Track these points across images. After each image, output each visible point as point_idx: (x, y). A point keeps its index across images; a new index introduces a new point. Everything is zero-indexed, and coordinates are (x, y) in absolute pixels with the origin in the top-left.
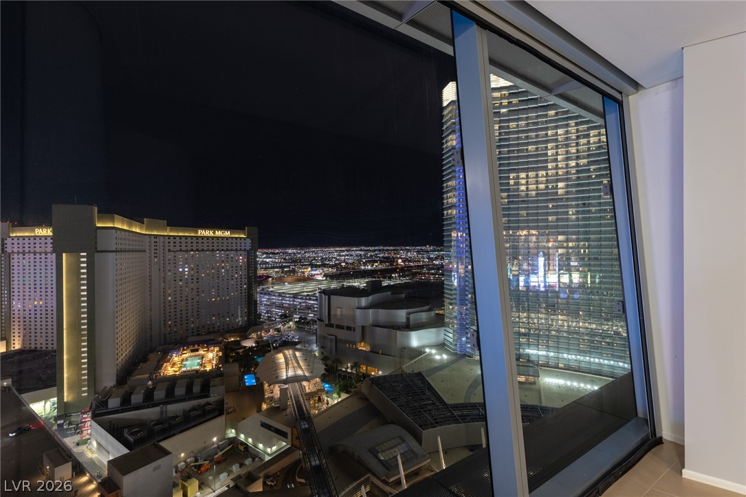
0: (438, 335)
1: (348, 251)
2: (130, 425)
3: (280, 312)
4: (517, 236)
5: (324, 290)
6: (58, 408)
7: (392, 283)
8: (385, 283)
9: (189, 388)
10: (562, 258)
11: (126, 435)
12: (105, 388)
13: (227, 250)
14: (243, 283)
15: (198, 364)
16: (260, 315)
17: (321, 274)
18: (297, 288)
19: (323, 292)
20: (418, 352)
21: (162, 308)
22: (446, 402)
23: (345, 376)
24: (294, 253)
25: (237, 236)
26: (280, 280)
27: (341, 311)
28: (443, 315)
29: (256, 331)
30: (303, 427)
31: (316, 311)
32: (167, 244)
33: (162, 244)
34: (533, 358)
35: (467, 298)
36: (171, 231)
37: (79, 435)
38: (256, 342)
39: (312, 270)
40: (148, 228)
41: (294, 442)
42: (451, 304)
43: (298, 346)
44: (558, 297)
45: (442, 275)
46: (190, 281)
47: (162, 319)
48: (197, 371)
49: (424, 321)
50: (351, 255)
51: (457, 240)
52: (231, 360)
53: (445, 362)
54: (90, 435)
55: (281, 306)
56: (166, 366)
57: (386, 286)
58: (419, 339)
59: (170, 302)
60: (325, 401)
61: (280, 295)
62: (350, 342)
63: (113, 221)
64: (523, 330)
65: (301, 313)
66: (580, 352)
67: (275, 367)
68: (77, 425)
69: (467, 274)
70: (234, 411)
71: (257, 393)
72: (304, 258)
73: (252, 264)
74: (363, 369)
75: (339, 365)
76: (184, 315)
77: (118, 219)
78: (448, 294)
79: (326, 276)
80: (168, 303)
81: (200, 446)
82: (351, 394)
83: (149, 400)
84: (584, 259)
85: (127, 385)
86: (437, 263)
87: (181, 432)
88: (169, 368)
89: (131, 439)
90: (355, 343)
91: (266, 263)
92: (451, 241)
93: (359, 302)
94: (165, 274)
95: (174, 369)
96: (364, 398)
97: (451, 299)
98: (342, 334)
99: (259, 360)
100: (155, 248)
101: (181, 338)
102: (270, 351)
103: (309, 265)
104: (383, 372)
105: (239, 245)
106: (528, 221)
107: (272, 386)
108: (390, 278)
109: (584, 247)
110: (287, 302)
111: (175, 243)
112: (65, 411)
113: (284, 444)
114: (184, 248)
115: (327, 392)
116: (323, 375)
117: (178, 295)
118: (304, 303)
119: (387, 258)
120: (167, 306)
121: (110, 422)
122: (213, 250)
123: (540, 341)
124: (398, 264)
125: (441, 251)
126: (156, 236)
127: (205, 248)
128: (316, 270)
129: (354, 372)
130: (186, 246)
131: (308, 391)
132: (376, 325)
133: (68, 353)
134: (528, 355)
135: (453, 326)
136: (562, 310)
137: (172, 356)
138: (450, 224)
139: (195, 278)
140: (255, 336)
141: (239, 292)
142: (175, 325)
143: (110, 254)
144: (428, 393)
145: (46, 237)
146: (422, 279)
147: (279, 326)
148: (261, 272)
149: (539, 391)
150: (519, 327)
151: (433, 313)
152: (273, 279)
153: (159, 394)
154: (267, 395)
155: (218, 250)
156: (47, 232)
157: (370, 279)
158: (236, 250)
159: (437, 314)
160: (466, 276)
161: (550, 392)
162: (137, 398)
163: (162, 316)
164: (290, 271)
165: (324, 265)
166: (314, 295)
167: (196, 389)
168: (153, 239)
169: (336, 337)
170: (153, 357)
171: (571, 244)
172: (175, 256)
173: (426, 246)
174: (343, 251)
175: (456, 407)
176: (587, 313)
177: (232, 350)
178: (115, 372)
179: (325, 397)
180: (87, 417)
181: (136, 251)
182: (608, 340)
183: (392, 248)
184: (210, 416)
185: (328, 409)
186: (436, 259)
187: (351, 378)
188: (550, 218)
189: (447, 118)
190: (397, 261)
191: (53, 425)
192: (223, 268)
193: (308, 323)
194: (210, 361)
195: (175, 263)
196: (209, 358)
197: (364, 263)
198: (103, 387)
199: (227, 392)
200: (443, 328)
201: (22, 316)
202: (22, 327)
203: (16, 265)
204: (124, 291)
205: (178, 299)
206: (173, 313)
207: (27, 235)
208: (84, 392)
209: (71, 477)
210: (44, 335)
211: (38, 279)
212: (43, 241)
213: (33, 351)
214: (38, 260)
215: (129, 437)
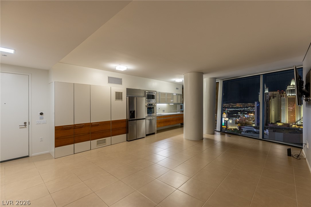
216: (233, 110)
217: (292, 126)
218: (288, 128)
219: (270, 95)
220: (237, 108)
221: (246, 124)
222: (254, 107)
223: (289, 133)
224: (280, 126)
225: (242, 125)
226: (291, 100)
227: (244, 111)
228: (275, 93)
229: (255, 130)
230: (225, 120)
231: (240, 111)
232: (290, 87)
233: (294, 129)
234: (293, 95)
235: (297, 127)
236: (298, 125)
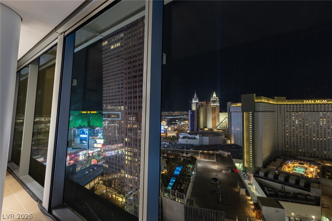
2: (268, 186)
6: (243, 168)
9: (297, 182)
11: (265, 189)
12: (258, 166)
13: (325, 111)
15: (303, 172)
21: (283, 139)
32: (286, 108)
33: (283, 108)
36: (288, 102)
37: (249, 181)
40: (277, 101)
46: (299, 127)
47: (284, 144)
48: (302, 175)
52: (327, 177)
54: (253, 183)
56: (285, 167)
59: (287, 136)
63: (261, 99)
68: (249, 177)
70: (329, 208)
76: (296, 144)
77: (263, 98)
80: (286, 137)
81: (304, 215)
83: (276, 178)
85: (266, 169)
87: (292, 202)
88: (287, 168)
94: (285, 123)
95: (289, 169)
100: (280, 110)
101: (294, 155)
111: (290, 107)
112: (245, 170)
114: (295, 110)
117: (292, 134)
121: (260, 181)
122: (314, 111)
126: (280, 105)
127: (309, 110)
130: (297, 109)
133: (246, 149)
137: (288, 163)
139: (302, 126)
142: (290, 148)
143: (260, 113)
145: (240, 106)
153: (281, 178)
162: (271, 176)
163: (284, 142)
167: (302, 184)
168: (279, 106)
170: (279, 161)
172: (290, 114)
177: (328, 171)
178: (262, 161)
180: (252, 175)
181: (271, 112)
191: (242, 173)
194: (311, 172)
195: (290, 118)
198: (257, 166)
199: (323, 194)
201: (234, 133)
202: (234, 136)
203: (232, 116)
204: (266, 128)
205: (292, 136)
206: (289, 142)
207: (235, 106)
208: (251, 165)
209: (245, 194)
210: (240, 140)
211: (238, 121)
212: (239, 108)
213: (237, 145)
214: (238, 114)
215: (267, 191)
216: (172, 118)
217: (214, 130)
218: (212, 132)
219: (200, 104)
220: (176, 116)
221: (182, 131)
222: (188, 115)
223: (212, 136)
224: (206, 131)
225: (179, 132)
226: (214, 109)
227: (181, 119)
228: (203, 103)
229: (189, 136)
230: (165, 128)
231: (178, 119)
232: (213, 99)
233: (216, 133)
234: (214, 105)
235: (217, 131)
236: (218, 130)
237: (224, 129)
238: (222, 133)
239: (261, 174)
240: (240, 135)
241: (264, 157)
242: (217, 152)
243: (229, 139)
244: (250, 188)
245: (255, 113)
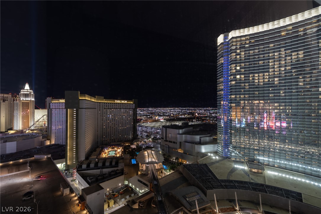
0: (214, 147)
1: (174, 109)
2: (89, 175)
3: (146, 134)
4: (253, 103)
5: (164, 126)
6: (65, 167)
7: (193, 124)
8: (190, 124)
9: (111, 163)
10: (277, 114)
13: (126, 108)
14: (132, 122)
15: (114, 154)
16: (138, 135)
17: (163, 119)
18: (153, 124)
19: (163, 127)
20: (205, 155)
21: (102, 131)
22: (218, 178)
23: (172, 163)
24: (152, 110)
25: (129, 103)
26: (146, 121)
27: (171, 135)
28: (217, 139)
29: (136, 142)
30: (155, 183)
31: (160, 134)
32: (104, 106)
33: (102, 106)
34: (261, 161)
35: (228, 131)
36: (105, 101)
37: (72, 178)
38: (136, 146)
39: (159, 117)
40: (97, 99)
41: (151, 189)
42: (220, 134)
43: (153, 149)
44: (274, 133)
45: (216, 120)
46: (112, 120)
47: (102, 135)
48: (114, 156)
49: (208, 141)
50: (175, 111)
51: (224, 105)
52: (127, 153)
53: (217, 160)
54: (76, 178)
55: (146, 132)
56: (103, 154)
57: (191, 125)
58: (205, 149)
59: (104, 128)
60: (164, 173)
61: (146, 127)
62: (174, 148)
63: (85, 97)
64: (256, 148)
65: (154, 135)
66: (286, 160)
67: (143, 157)
68: (72, 174)
69: (228, 121)
70: (128, 174)
71: (136, 167)
72: (156, 112)
73: (135, 114)
74: (180, 160)
75: (170, 158)
76: (109, 134)
77: (87, 96)
78: (219, 129)
79: (164, 119)
80: (104, 129)
81: (115, 186)
82: (175, 171)
83: (96, 167)
84: (288, 115)
85: (88, 160)
86: (214, 115)
87: (108, 180)
89: (90, 181)
90: (177, 149)
91: (141, 114)
92: (221, 106)
93: (179, 131)
94: (103, 118)
95: (105, 155)
96: (180, 173)
97: (221, 132)
98: (171, 145)
99: (137, 153)
100: (100, 107)
101: (108, 143)
102: (142, 150)
103: (158, 115)
104: (189, 162)
105: (130, 106)
106: (259, 97)
107: (143, 165)
108: (192, 121)
109: (289, 109)
110: (149, 130)
111: (106, 105)
112: (68, 168)
113: (147, 189)
114: (110, 108)
115: (165, 169)
116: (163, 162)
117: (107, 126)
118: (155, 131)
119: (191, 113)
120: (103, 130)
121: (83, 174)
122: (120, 108)
123: (265, 153)
124: (196, 115)
125: (215, 110)
127: (118, 108)
128: (160, 117)
129: (176, 161)
131: (157, 168)
132: (186, 142)
133: (69, 146)
134: (259, 160)
135: (221, 144)
136: (277, 139)
137: (105, 150)
138: (220, 98)
139: (114, 119)
140: (136, 144)
141: (130, 125)
142: (106, 138)
143: (84, 109)
144: (210, 174)
145: (63, 103)
146: (207, 122)
147: (145, 140)
148: (139, 117)
149: (264, 177)
150: (254, 146)
151: (212, 138)
152: (143, 120)
153: (100, 165)
154: (140, 168)
155: (122, 108)
156: (63, 101)
157: (184, 122)
158: (129, 108)
159: (214, 138)
160: (228, 122)
161: (270, 178)
162: (92, 165)
163: (102, 134)
164: (150, 117)
165: (164, 115)
166: (160, 128)
167: (113, 163)
168: (99, 104)
169: (169, 146)
170: (98, 150)
171: (281, 108)
172: (107, 111)
173: (208, 108)
174: (172, 109)
175: (223, 181)
176: (290, 141)
177: (127, 149)
178: (85, 154)
179: (164, 171)
180: (75, 171)
181: (93, 108)
182: (301, 155)
183: (193, 108)
184: (119, 175)
185: (165, 176)
186: (213, 113)
187: (175, 164)
188: (271, 95)
189: (219, 50)
190: (195, 114)
191: (64, 173)
192: (124, 115)
193: (157, 139)
194: (119, 153)
196: (118, 151)
197: (181, 115)
198: (81, 160)
199: (125, 165)
200: (217, 145)
201: (55, 132)
202: (55, 136)
203: (53, 113)
204: (88, 124)
205: (107, 127)
206: (105, 133)
207: (57, 102)
208: (74, 161)
209: (69, 193)
210: (62, 139)
211: (60, 118)
212: (62, 104)
213: (58, 145)
214: (60, 111)
215: (89, 180)
217: (26, 132)
223: (23, 139)
226: (26, 105)
228: (6, 95)
232: (24, 91)
233: (28, 135)
234: (27, 99)
235: (31, 132)
236: (31, 130)
237: (40, 129)
238: (38, 133)
239: (84, 166)
240: (62, 133)
241: (86, 150)
242: (32, 158)
243: (48, 140)
244: (73, 185)
245: (79, 110)
